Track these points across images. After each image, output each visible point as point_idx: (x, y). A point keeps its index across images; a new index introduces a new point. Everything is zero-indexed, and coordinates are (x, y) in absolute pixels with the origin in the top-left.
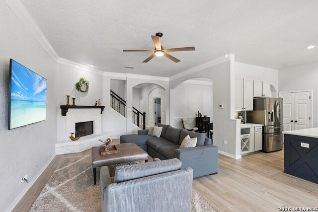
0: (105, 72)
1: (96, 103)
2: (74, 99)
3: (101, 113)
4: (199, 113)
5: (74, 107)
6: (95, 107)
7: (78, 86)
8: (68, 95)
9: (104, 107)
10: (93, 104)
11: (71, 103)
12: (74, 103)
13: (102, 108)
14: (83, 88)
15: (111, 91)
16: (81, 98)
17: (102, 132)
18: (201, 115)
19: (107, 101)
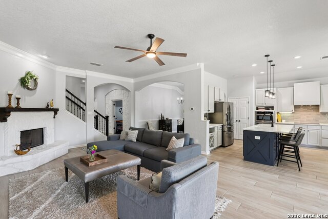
0: (58, 67)
1: (48, 105)
2: (18, 99)
3: (54, 117)
4: (161, 116)
5: (18, 109)
6: (47, 109)
7: (23, 82)
8: (10, 93)
9: (58, 110)
10: (44, 106)
11: (14, 105)
12: (18, 103)
13: (56, 111)
14: (31, 84)
15: (67, 90)
16: (26, 97)
17: (55, 141)
18: (163, 117)
19: (60, 102)
